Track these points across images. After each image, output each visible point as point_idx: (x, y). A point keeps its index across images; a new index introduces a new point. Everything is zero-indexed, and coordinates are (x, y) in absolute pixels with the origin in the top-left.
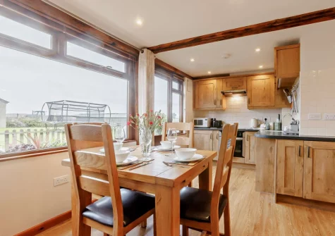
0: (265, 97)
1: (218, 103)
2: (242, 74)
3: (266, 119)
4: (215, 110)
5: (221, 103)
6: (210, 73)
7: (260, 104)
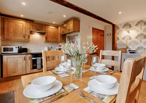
0: (53, 37)
1: (27, 37)
2: (43, 23)
3: (52, 47)
4: (24, 41)
5: (29, 37)
6: (22, 16)
7: (51, 40)
